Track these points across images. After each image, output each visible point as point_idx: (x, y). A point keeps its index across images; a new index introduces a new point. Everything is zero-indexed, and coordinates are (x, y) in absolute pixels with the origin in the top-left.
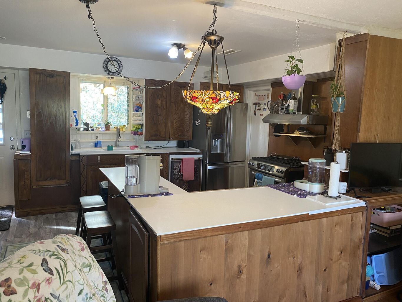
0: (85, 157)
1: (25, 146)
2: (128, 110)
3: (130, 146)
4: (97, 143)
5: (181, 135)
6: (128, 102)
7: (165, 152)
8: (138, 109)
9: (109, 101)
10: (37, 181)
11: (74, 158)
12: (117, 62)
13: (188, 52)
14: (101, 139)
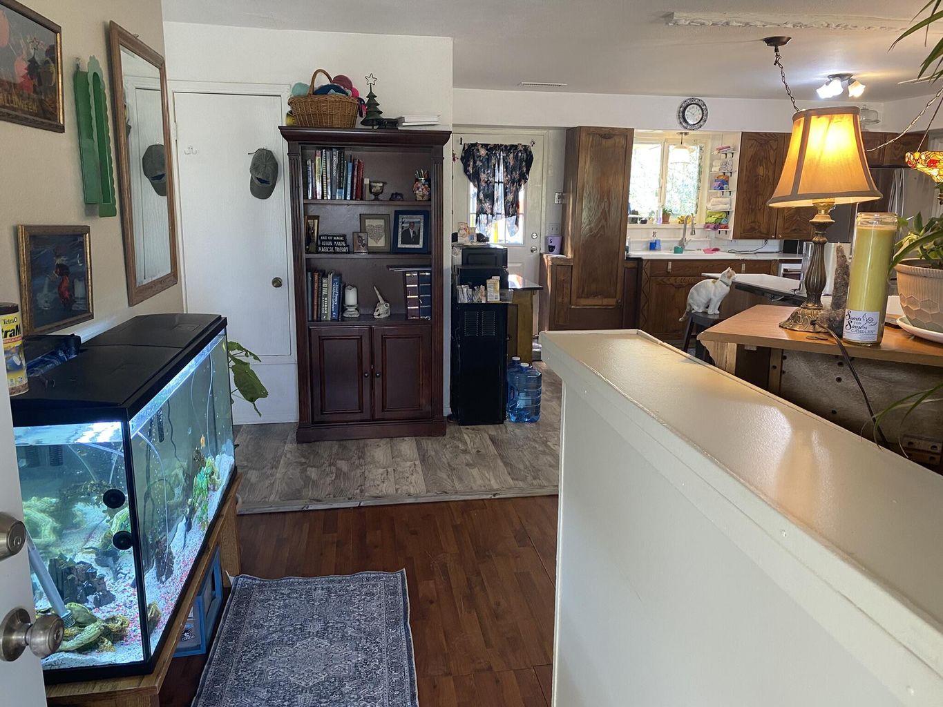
0: (649, 262)
1: (554, 247)
2: (698, 188)
3: (702, 249)
4: (655, 243)
5: (795, 230)
6: (700, 173)
7: (774, 258)
8: (722, 183)
9: (670, 173)
10: (578, 297)
11: (631, 264)
12: (700, 106)
13: (856, 85)
14: (660, 236)
